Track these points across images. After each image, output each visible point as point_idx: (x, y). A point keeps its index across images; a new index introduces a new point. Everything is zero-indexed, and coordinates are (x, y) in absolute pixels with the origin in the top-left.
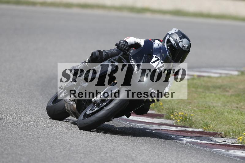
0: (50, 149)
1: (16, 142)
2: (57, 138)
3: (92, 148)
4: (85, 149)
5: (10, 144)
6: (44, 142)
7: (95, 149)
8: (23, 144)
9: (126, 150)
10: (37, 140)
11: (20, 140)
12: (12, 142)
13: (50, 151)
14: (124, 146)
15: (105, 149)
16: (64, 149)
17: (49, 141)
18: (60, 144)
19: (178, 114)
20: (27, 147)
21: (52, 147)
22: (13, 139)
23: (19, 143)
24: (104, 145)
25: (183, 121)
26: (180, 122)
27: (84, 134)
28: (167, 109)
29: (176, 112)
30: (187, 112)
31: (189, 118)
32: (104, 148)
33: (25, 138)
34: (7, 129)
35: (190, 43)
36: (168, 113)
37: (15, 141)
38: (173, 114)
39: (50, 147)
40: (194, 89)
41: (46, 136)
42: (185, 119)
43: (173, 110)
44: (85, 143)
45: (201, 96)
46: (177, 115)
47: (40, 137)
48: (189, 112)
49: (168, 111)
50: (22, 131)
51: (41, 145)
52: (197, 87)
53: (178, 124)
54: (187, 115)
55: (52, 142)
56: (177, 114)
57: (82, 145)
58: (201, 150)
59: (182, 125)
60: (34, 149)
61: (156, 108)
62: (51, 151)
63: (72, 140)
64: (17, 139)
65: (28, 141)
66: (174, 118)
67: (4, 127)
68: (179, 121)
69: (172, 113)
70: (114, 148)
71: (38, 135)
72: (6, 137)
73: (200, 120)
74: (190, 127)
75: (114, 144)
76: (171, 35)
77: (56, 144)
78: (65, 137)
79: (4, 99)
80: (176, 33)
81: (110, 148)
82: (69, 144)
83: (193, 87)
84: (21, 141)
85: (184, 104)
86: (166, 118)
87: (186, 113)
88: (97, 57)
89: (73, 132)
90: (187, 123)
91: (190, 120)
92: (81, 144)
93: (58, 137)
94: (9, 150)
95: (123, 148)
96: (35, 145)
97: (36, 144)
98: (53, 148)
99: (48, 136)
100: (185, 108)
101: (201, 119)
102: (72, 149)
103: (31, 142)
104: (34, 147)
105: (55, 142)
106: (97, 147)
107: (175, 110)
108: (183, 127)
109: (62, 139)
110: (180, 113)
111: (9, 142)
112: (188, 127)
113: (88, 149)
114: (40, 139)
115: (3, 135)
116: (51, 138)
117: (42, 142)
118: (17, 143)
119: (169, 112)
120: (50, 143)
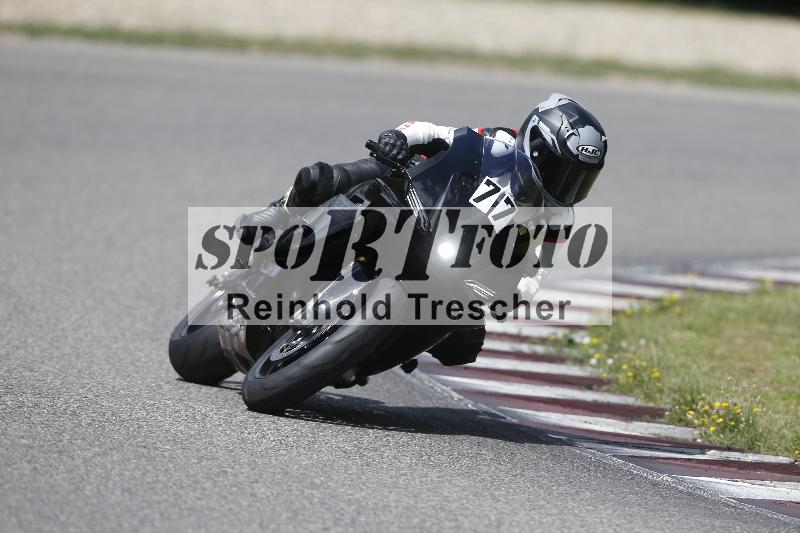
0: (289, 519)
1: (181, 496)
2: (313, 486)
3: (427, 518)
4: (404, 520)
5: (158, 502)
6: (271, 498)
7: (437, 522)
8: (204, 502)
9: (541, 522)
10: (249, 491)
11: (194, 491)
12: (165, 496)
13: (291, 527)
14: (533, 512)
15: (470, 522)
16: (336, 521)
17: (287, 493)
18: (323, 504)
19: (712, 407)
20: (216, 515)
21: (296, 513)
22: (171, 487)
23: (190, 502)
24: (467, 509)
25: (727, 430)
26: (717, 433)
27: (401, 472)
28: (675, 392)
29: (702, 399)
30: (742, 399)
31: (747, 420)
32: (466, 517)
33: (208, 485)
34: (149, 453)
35: (603, 138)
36: (679, 403)
37: (175, 494)
38: (694, 406)
39: (290, 515)
40: (763, 327)
41: (278, 476)
42: (733, 423)
43: (695, 395)
44: (407, 500)
45: (788, 349)
46: (706, 412)
47: (257, 482)
48: (746, 400)
49: (677, 396)
50: (200, 459)
51: (261, 508)
52: (775, 321)
53: (712, 439)
54: (740, 410)
55: (297, 497)
56: (707, 407)
57: (396, 507)
58: (786, 524)
59: (722, 443)
60: (239, 520)
61: (637, 386)
62: (295, 527)
63: (362, 490)
64: (183, 487)
65: (218, 494)
66: (696, 421)
67: (139, 446)
68: (712, 429)
69: (691, 404)
70: (499, 517)
71: (252, 473)
72: (149, 480)
73: (782, 428)
74: (751, 449)
75: (500, 505)
76: (543, 115)
77: (311, 504)
78: (341, 483)
79: (140, 357)
80: (561, 108)
81: (487, 516)
82: (353, 504)
83: (761, 320)
84: (198, 494)
85: (730, 375)
86: (671, 422)
87: (736, 405)
88: (314, 185)
89: (368, 465)
90: (739, 437)
91: (751, 425)
92: (393, 505)
93: (317, 481)
94: (157, 524)
95: (528, 518)
96: (241, 506)
97: (245, 504)
98: (301, 517)
99: (286, 478)
100: (733, 389)
101: (786, 424)
102: (363, 519)
103: (229, 497)
104: (239, 513)
105: (307, 498)
106: (443, 515)
107: (700, 394)
108: (729, 449)
109: (328, 487)
110: (717, 404)
111: (156, 498)
112: (741, 451)
113: (416, 521)
114: (259, 489)
115: (138, 474)
116: (295, 485)
117: (264, 496)
118: (184, 498)
119: (682, 401)
120: (292, 502)
